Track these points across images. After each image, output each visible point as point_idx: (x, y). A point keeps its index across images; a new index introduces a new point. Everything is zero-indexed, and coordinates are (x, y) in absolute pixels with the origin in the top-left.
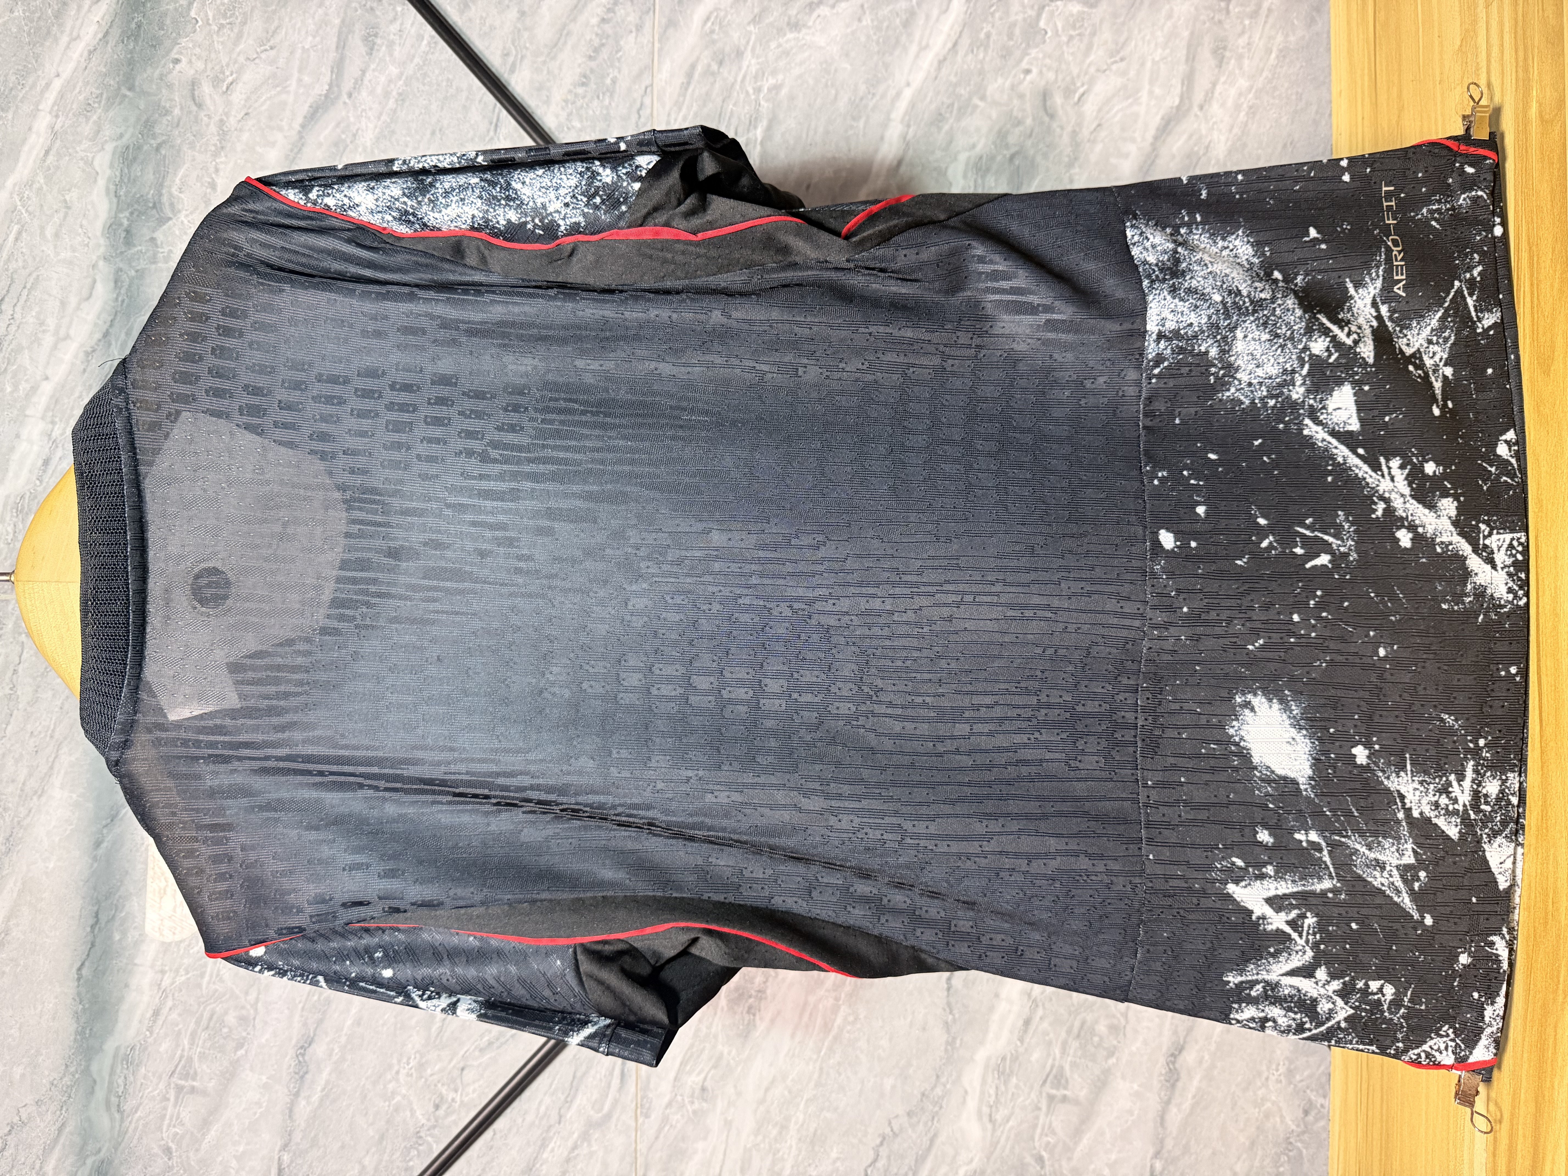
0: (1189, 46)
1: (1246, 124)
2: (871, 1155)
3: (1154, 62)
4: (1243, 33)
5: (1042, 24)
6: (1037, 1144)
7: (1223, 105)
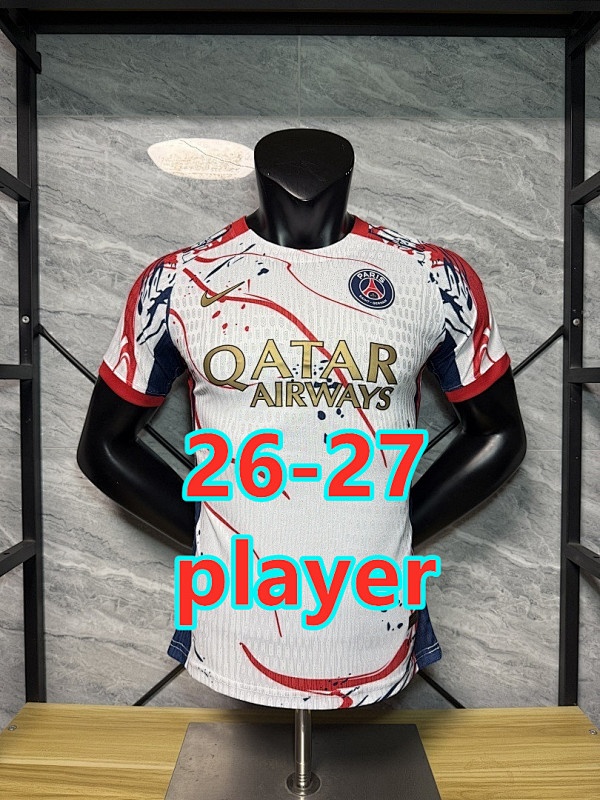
0: (512, 652)
1: (483, 673)
2: (94, 535)
3: (506, 639)
4: (518, 672)
5: (521, 597)
6: (99, 596)
7: (490, 664)
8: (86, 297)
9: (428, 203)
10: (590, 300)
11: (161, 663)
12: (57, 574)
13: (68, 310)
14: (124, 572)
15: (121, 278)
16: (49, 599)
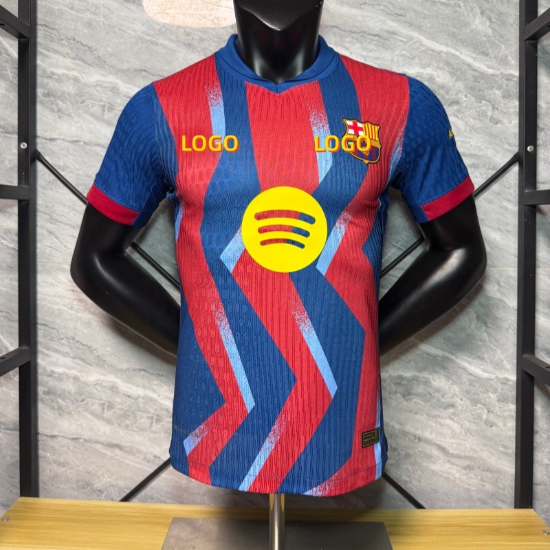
0: (470, 457)
1: (442, 476)
2: (84, 343)
3: (465, 444)
4: (475, 476)
5: (479, 405)
6: (88, 400)
7: (449, 468)
8: (79, 125)
9: (392, 39)
10: (542, 130)
11: (144, 463)
12: (50, 379)
13: (62, 137)
14: (111, 378)
15: (111, 109)
16: (43, 401)
